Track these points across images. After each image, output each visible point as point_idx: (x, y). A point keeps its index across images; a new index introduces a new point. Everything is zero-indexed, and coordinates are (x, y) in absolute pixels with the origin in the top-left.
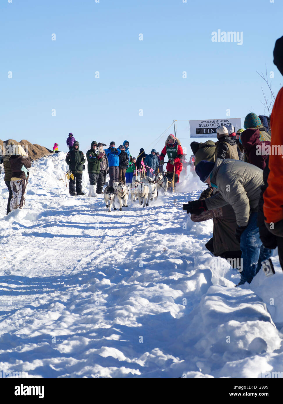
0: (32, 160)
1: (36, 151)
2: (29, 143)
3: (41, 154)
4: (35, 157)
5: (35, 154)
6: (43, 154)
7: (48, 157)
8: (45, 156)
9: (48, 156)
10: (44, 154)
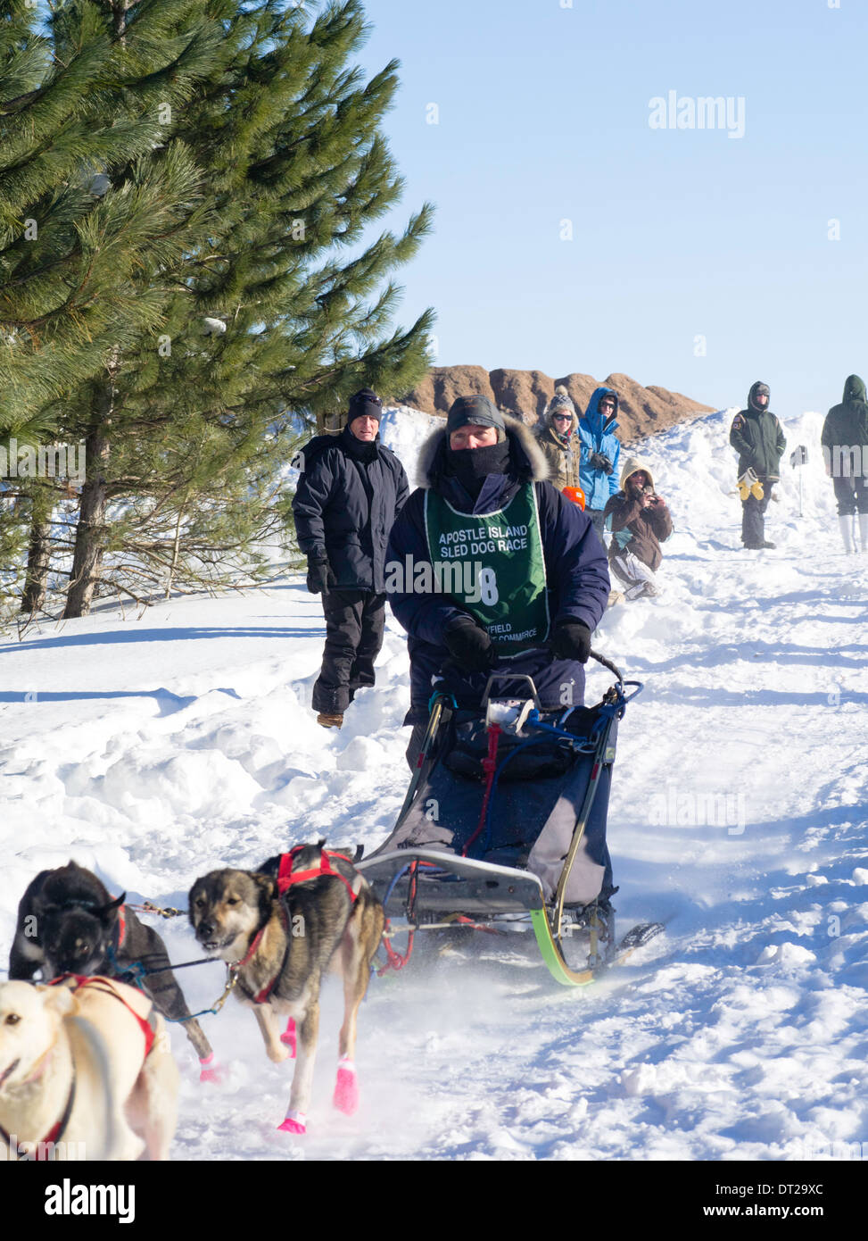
0: (643, 435)
1: (655, 408)
2: (632, 382)
3: (669, 415)
4: (652, 424)
5: (652, 415)
6: (675, 416)
7: (693, 424)
8: (683, 423)
9: (690, 422)
10: (678, 415)
